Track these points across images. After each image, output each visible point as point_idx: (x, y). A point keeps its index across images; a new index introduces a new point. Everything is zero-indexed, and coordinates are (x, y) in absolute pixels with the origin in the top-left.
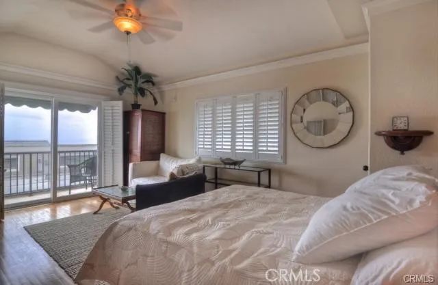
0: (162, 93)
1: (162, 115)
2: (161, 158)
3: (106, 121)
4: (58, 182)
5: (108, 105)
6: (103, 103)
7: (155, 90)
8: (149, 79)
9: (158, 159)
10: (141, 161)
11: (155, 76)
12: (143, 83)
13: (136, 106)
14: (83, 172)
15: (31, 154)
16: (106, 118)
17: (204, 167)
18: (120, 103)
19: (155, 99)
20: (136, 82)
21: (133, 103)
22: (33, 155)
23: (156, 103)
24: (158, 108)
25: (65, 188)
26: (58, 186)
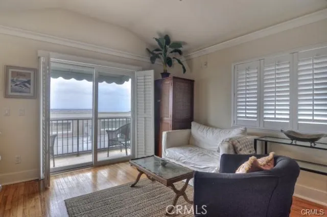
0: (189, 60)
1: (191, 83)
2: (192, 127)
3: (138, 90)
4: (98, 144)
5: (140, 75)
6: (136, 73)
7: (182, 59)
8: (178, 48)
9: (190, 127)
10: (173, 129)
11: (185, 43)
12: (171, 52)
13: (165, 75)
14: (118, 136)
15: (78, 120)
16: (139, 87)
17: (255, 141)
18: (152, 72)
19: (184, 68)
20: (166, 51)
21: (163, 72)
22: (80, 121)
23: (185, 71)
24: (187, 76)
25: (104, 150)
26: (99, 147)
